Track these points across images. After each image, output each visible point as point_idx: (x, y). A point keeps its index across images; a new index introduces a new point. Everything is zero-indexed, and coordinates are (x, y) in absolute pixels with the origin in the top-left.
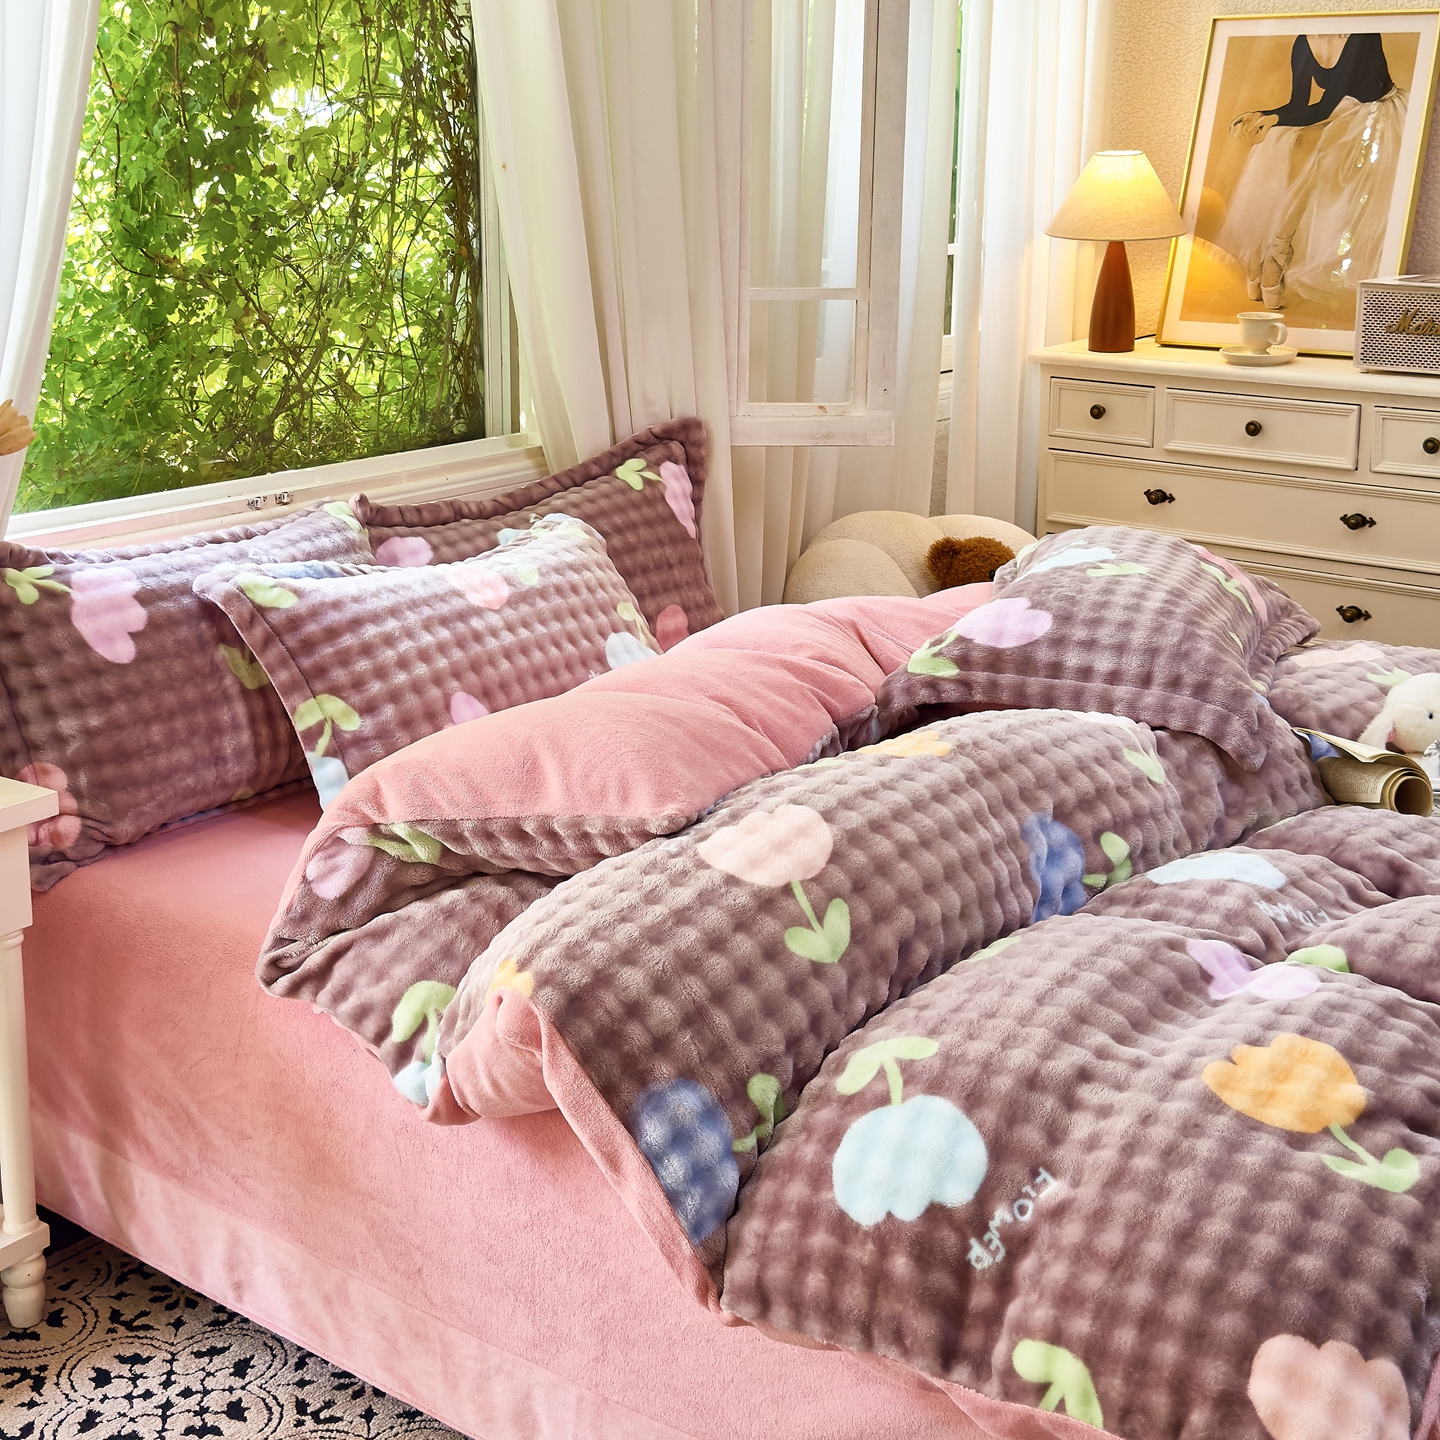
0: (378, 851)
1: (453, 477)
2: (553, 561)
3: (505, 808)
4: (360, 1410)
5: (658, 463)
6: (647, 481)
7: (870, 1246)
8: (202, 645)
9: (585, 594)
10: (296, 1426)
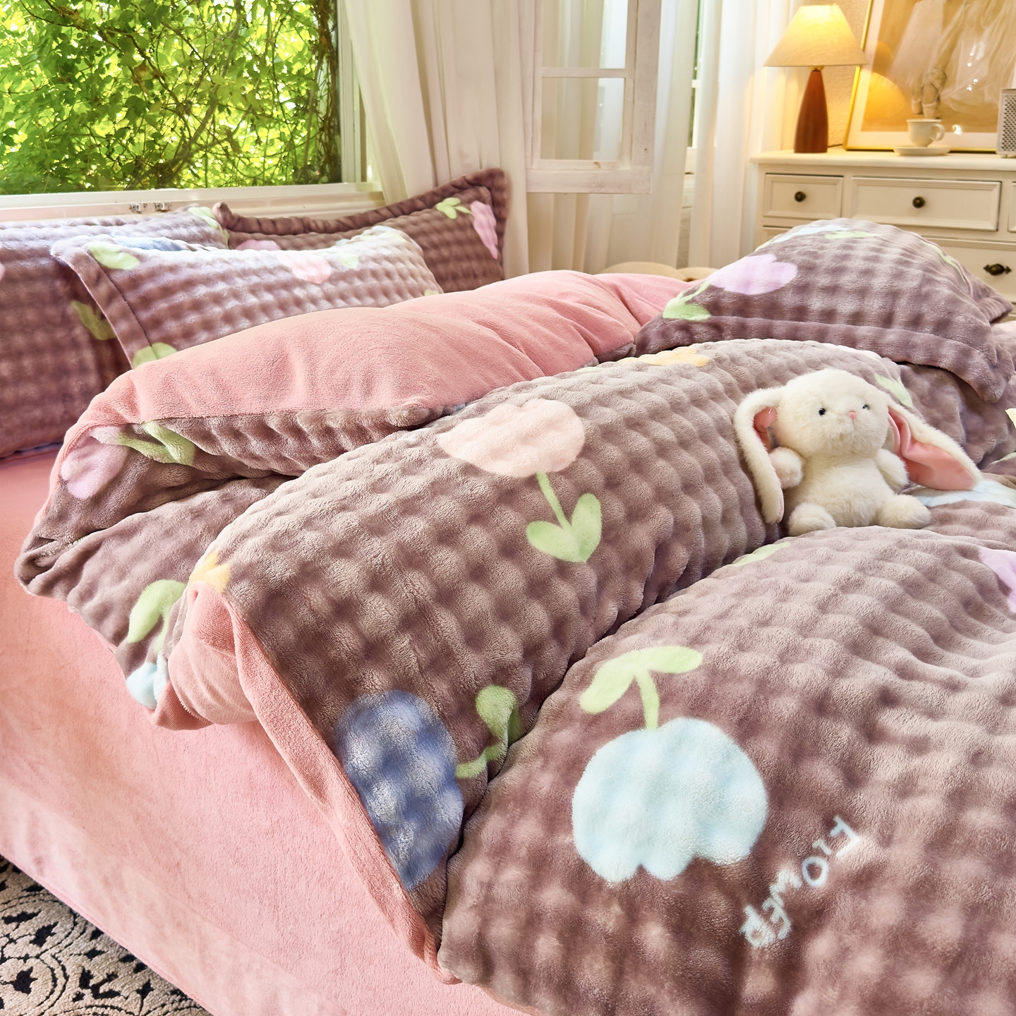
0: (132, 452)
1: (308, 206)
2: (372, 253)
3: (250, 404)
4: (138, 985)
5: (470, 202)
6: (460, 214)
7: (616, 909)
8: (56, 299)
9: (397, 279)
10: (74, 1000)
